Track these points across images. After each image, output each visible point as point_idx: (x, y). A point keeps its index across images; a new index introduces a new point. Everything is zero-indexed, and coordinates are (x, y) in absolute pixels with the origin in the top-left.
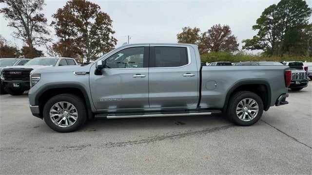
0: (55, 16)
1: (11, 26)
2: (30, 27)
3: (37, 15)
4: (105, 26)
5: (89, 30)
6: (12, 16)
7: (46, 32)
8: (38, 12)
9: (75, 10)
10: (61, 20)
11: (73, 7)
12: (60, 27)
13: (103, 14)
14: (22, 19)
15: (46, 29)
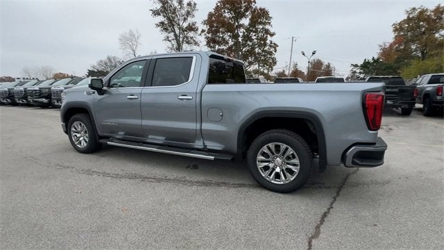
0: (205, 23)
1: (165, 40)
2: (181, 39)
3: (189, 25)
4: (261, 27)
5: (241, 34)
6: (166, 30)
7: (196, 43)
8: (190, 20)
9: (226, 11)
10: (211, 26)
11: (224, 7)
12: (210, 35)
13: (260, 9)
14: (174, 31)
15: (197, 40)
